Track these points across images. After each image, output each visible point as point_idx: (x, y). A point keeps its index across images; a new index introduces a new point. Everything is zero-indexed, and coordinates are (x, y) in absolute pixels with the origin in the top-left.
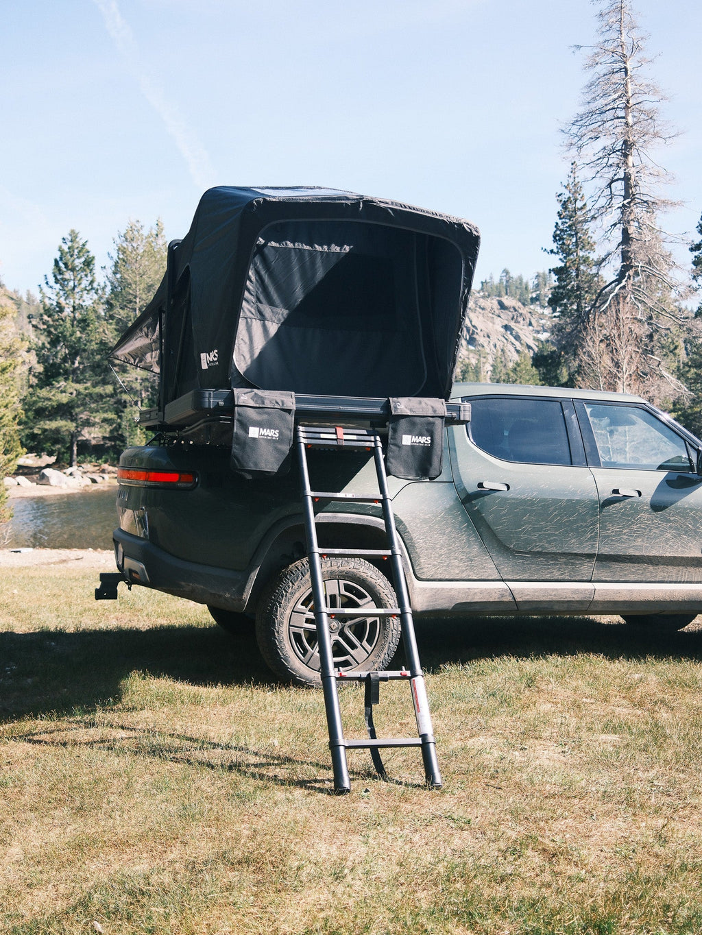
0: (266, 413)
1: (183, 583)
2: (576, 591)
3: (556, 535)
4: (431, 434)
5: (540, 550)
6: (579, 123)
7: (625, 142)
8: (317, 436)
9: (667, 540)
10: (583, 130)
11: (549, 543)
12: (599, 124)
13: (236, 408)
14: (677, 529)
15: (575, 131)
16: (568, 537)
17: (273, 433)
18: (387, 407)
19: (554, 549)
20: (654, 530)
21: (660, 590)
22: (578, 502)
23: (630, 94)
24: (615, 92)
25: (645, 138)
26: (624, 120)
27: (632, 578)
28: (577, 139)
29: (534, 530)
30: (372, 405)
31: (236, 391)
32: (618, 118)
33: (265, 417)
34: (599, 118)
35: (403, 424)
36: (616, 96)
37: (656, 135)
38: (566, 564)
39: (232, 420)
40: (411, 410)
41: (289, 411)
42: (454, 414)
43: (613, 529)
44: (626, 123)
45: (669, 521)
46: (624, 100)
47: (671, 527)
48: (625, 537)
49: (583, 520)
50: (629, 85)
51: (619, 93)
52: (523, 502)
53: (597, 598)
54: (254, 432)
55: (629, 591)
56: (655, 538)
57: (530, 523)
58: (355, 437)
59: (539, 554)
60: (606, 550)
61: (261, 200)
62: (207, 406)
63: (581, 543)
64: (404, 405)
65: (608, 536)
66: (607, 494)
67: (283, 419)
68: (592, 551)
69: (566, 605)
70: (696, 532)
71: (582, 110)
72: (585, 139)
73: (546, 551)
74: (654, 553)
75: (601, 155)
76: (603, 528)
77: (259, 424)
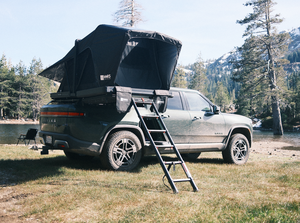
0: (125, 94)
1: (81, 147)
2: (185, 146)
3: (181, 130)
4: (165, 100)
5: (177, 134)
6: (118, 13)
7: (132, 21)
8: (137, 100)
9: (207, 131)
10: (118, 16)
11: (179, 132)
12: (124, 14)
13: (117, 92)
14: (209, 128)
15: (116, 16)
16: (184, 131)
17: (126, 100)
18: (154, 92)
19: (180, 134)
20: (204, 128)
21: (205, 145)
22: (187, 120)
23: (133, 6)
24: (129, 5)
25: (137, 20)
26: (131, 14)
27: (199, 142)
28: (117, 18)
29: (176, 129)
30: (150, 92)
31: (116, 87)
32: (129, 13)
33: (125, 95)
34: (123, 13)
35: (158, 98)
36: (129, 6)
37: (141, 20)
38: (183, 138)
39: (116, 96)
40: (160, 93)
41: (130, 93)
42: (171, 95)
43: (195, 128)
44: (132, 15)
45: (208, 126)
46: (131, 8)
47: (208, 127)
48: (197, 130)
49: (188, 126)
50: (133, 4)
51: (130, 6)
52: (173, 121)
53: (191, 148)
54: (122, 99)
55: (198, 146)
56: (204, 130)
57: (174, 127)
58: (147, 101)
59: (177, 135)
60: (193, 134)
61: (130, 31)
62: (108, 91)
63: (187, 132)
64: (159, 92)
65: (193, 130)
66: (193, 118)
67: (129, 95)
68: (189, 135)
69: (183, 150)
70: (214, 129)
71: (119, 9)
72: (119, 19)
73: (178, 135)
74: (204, 135)
75: (124, 24)
76: (192, 128)
77: (123, 97)
